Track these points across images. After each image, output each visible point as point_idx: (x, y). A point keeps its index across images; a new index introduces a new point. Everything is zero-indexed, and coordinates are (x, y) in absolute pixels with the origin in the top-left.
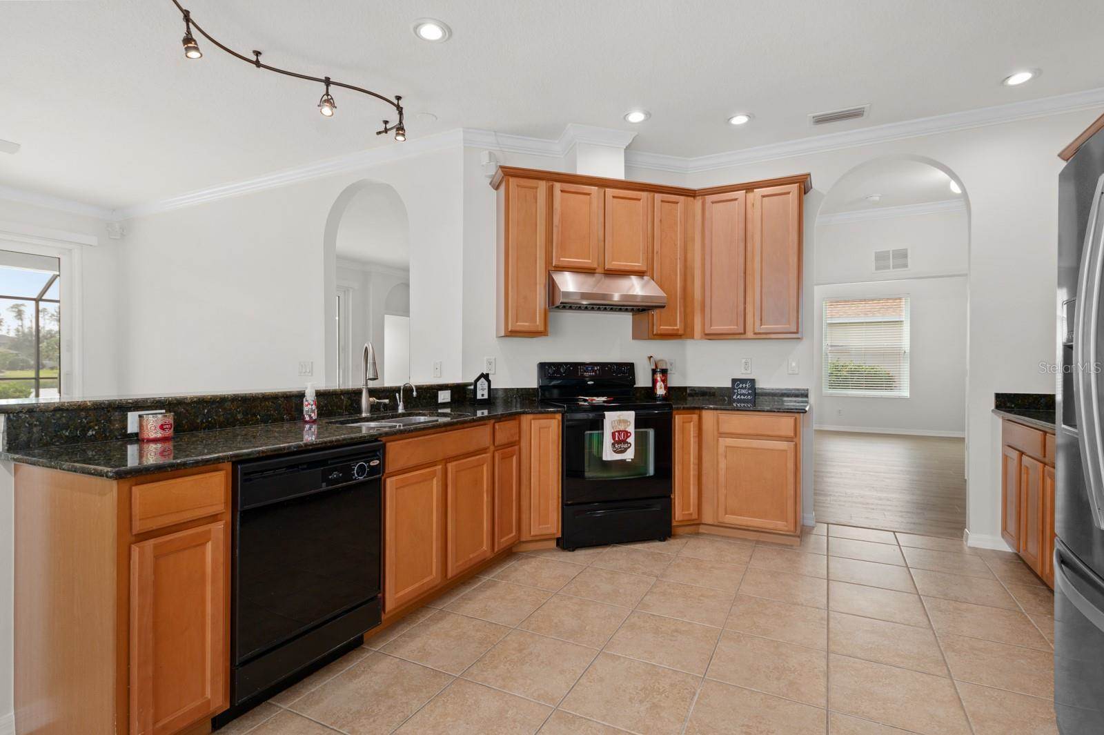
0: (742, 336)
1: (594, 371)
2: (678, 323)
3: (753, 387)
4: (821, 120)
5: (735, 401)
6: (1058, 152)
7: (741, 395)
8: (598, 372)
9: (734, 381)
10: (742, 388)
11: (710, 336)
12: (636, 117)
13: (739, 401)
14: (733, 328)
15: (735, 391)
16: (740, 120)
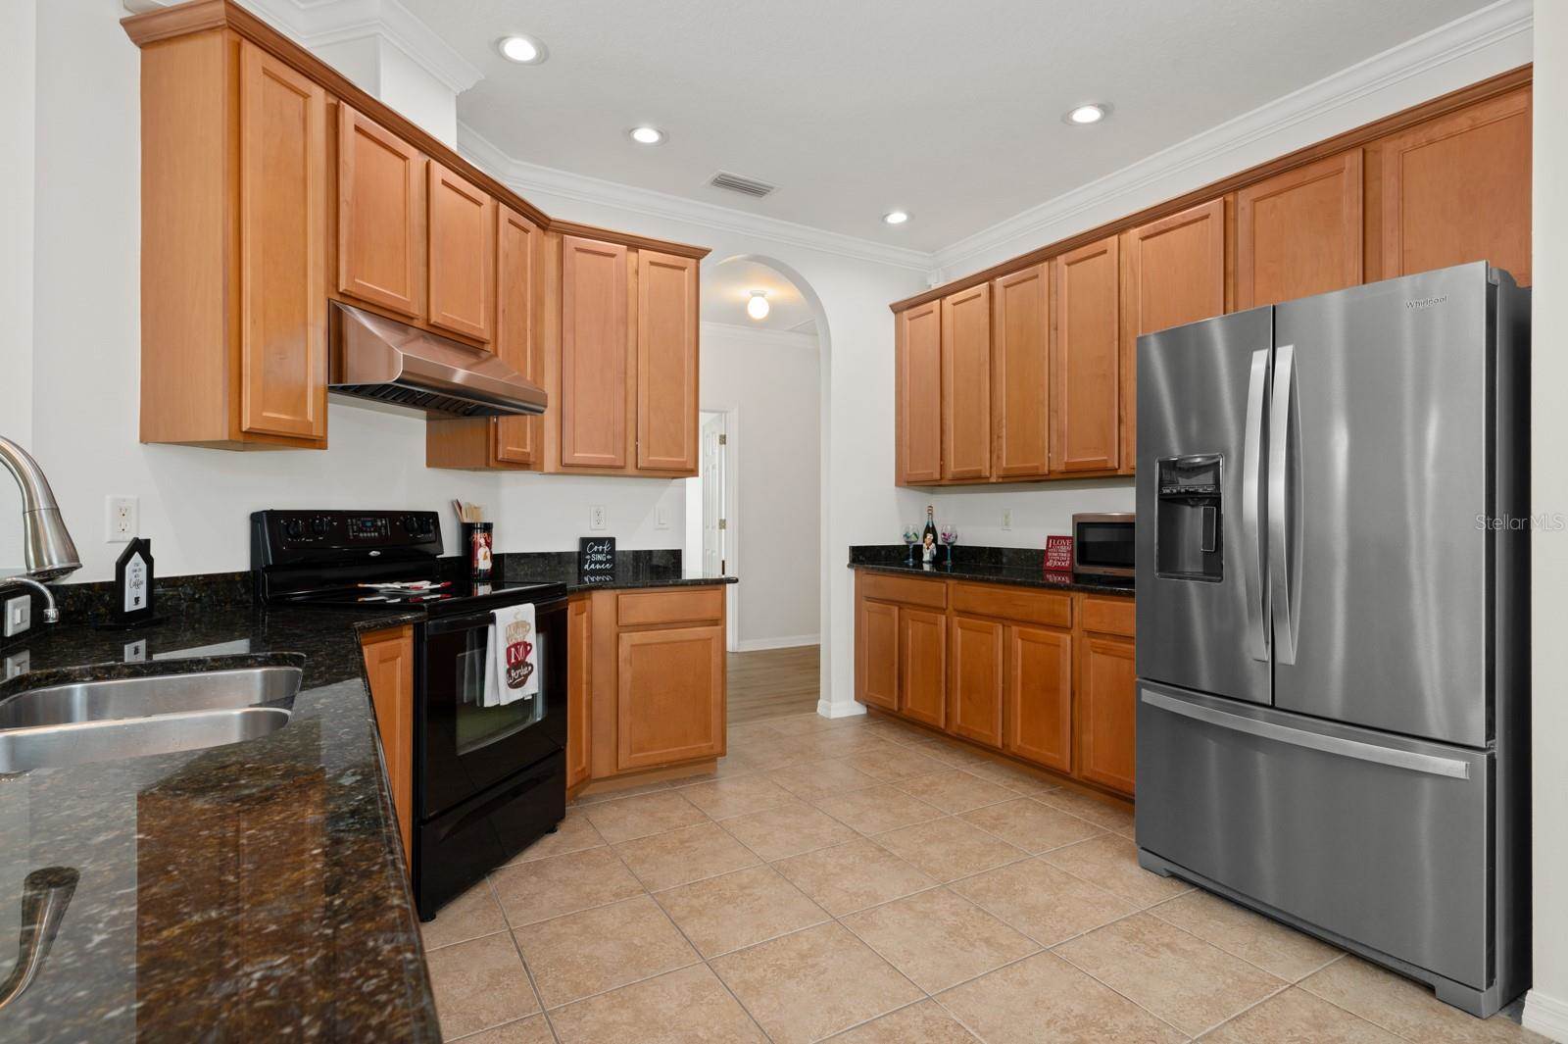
0: (619, 472)
1: (377, 529)
2: (528, 442)
3: (612, 551)
4: (725, 183)
5: (587, 573)
6: (892, 302)
7: (596, 563)
8: (383, 531)
9: (584, 542)
10: (598, 552)
11: (569, 469)
12: (520, 49)
13: (593, 572)
14: (606, 457)
15: (588, 557)
16: (646, 135)
